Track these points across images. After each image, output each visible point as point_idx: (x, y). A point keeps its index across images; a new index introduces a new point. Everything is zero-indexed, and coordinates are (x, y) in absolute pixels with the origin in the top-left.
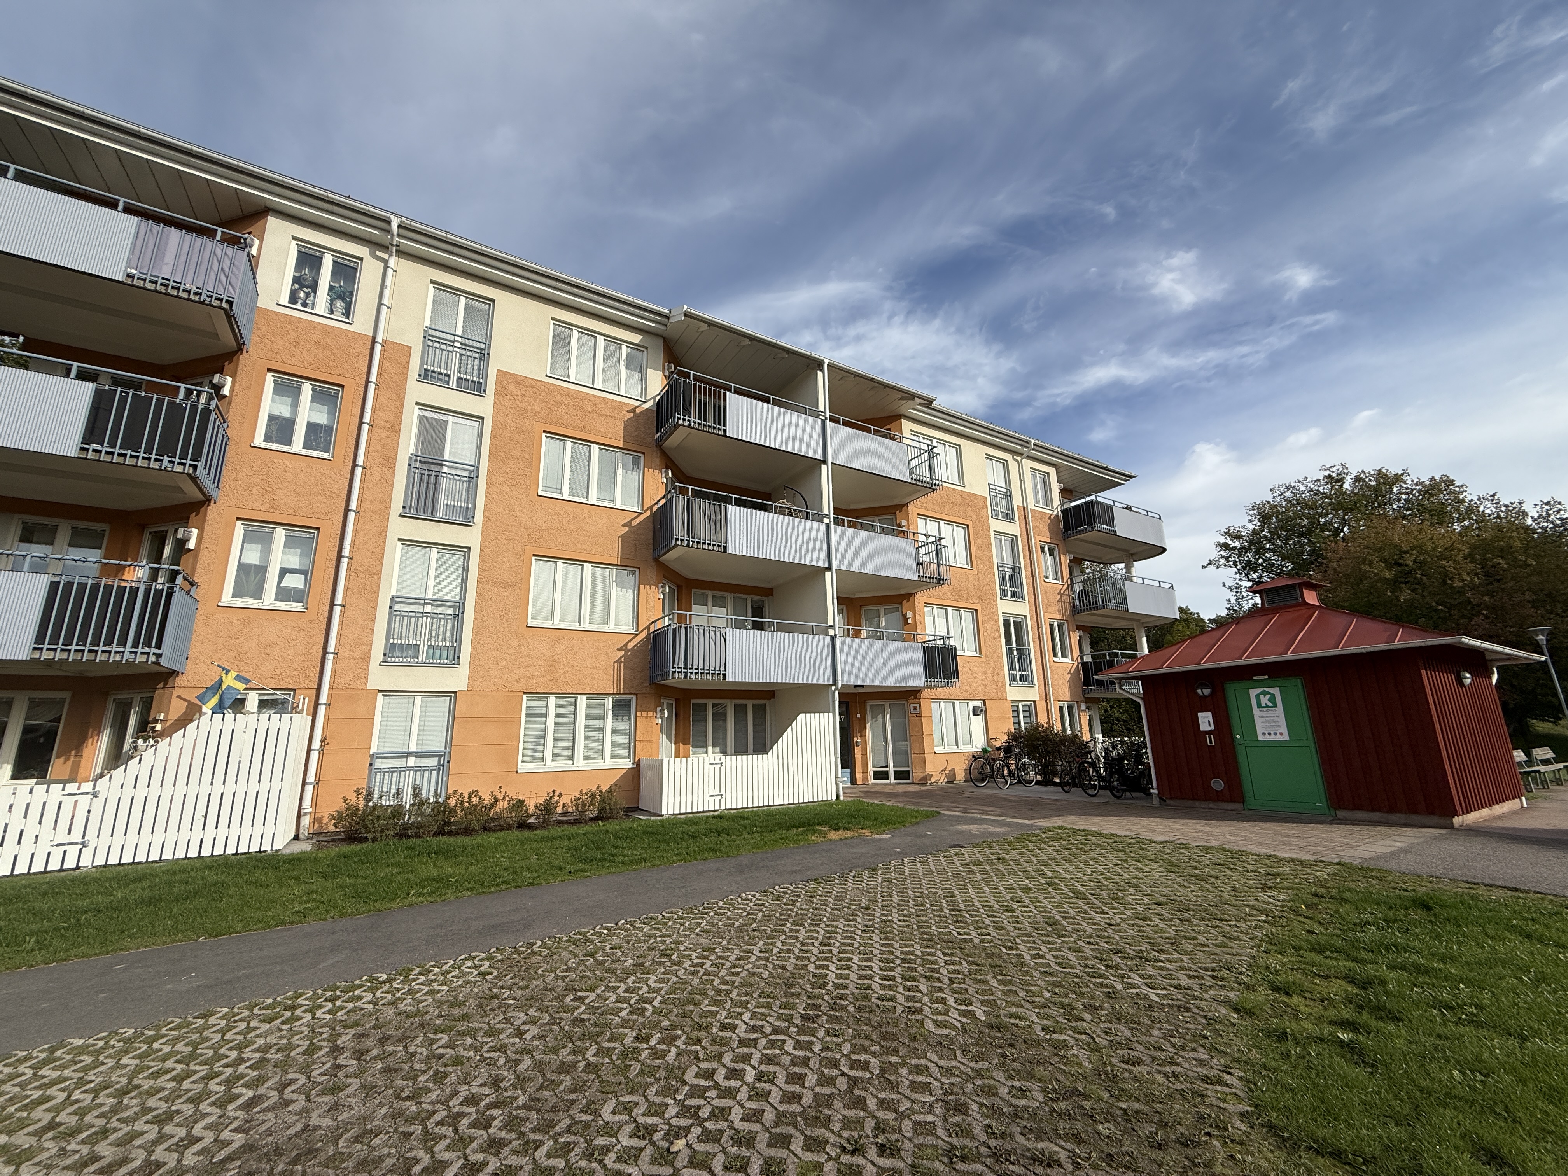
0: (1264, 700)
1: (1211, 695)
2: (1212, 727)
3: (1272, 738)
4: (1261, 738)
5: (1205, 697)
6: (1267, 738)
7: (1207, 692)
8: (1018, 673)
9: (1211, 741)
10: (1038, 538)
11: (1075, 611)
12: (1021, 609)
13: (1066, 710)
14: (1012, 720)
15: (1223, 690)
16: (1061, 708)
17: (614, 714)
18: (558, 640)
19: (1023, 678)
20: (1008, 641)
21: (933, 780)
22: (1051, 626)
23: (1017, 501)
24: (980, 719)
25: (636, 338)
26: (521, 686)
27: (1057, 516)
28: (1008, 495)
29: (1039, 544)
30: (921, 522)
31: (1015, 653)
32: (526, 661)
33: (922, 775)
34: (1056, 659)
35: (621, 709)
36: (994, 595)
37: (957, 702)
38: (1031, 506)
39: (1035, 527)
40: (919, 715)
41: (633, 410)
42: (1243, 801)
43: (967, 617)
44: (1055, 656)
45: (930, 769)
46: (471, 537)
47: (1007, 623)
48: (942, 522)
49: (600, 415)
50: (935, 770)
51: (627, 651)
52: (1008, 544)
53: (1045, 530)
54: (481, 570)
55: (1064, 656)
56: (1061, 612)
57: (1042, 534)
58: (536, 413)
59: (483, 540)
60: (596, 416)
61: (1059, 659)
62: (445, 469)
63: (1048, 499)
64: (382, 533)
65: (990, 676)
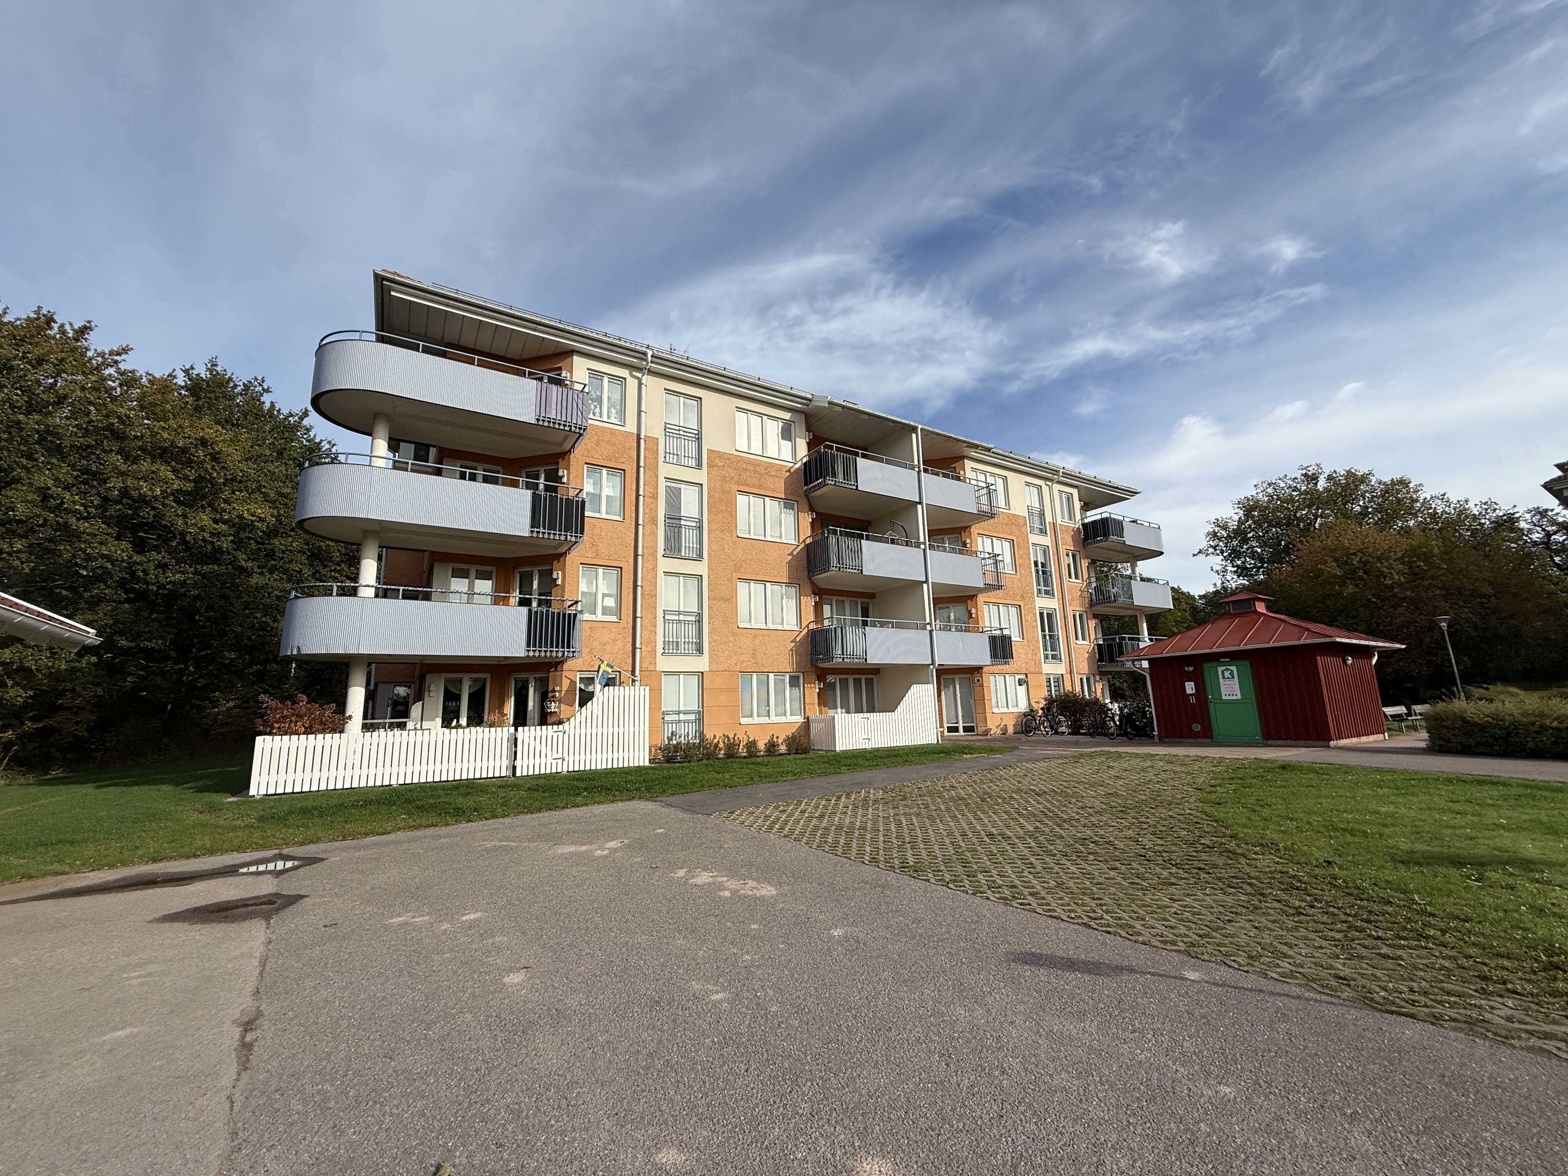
0: (1227, 674)
1: (1193, 671)
2: (1194, 692)
3: (1231, 698)
4: (1224, 698)
5: (1189, 672)
6: (1228, 698)
7: (1191, 669)
8: (1050, 653)
9: (1193, 700)
10: (1065, 547)
11: (1092, 604)
12: (1052, 604)
13: (1085, 681)
14: (1046, 689)
15: (1202, 668)
16: (1081, 679)
17: (790, 686)
18: (756, 636)
19: (1054, 657)
20: (1043, 630)
21: (992, 732)
22: (1074, 616)
23: (1049, 519)
24: (1024, 687)
25: (787, 416)
26: (738, 668)
27: (1078, 528)
28: (1042, 514)
29: (1065, 551)
30: (979, 539)
31: (1048, 637)
32: (739, 651)
33: (984, 729)
34: (1078, 642)
35: (794, 682)
36: (1033, 593)
37: (1007, 676)
38: (1059, 522)
39: (1062, 538)
40: (982, 686)
41: (789, 471)
42: (1211, 737)
43: (1013, 611)
44: (1077, 639)
45: (989, 725)
46: (701, 568)
47: (1041, 614)
48: (994, 539)
49: (770, 476)
50: (993, 726)
51: (796, 642)
52: (1042, 552)
53: (1069, 540)
54: (710, 591)
55: (1084, 639)
56: (1081, 604)
57: (1067, 544)
58: (732, 478)
59: (709, 570)
60: (767, 476)
61: (1080, 642)
62: (683, 522)
63: (1071, 516)
64: (655, 568)
65: (1030, 655)
